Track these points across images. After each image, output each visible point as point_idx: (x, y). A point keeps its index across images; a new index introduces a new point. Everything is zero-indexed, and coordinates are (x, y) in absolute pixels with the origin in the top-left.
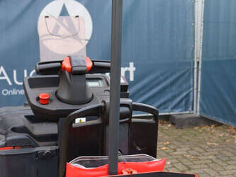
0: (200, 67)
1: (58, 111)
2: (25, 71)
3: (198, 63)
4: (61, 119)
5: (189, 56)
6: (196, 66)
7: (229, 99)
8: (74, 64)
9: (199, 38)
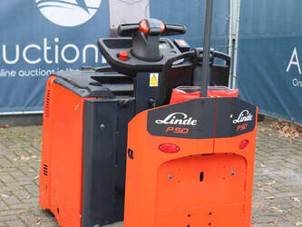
0: (236, 46)
1: (137, 66)
2: (17, 47)
3: (234, 40)
4: (138, 73)
5: (222, 31)
6: (230, 44)
7: (272, 85)
8: (151, 26)
9: (235, 8)
